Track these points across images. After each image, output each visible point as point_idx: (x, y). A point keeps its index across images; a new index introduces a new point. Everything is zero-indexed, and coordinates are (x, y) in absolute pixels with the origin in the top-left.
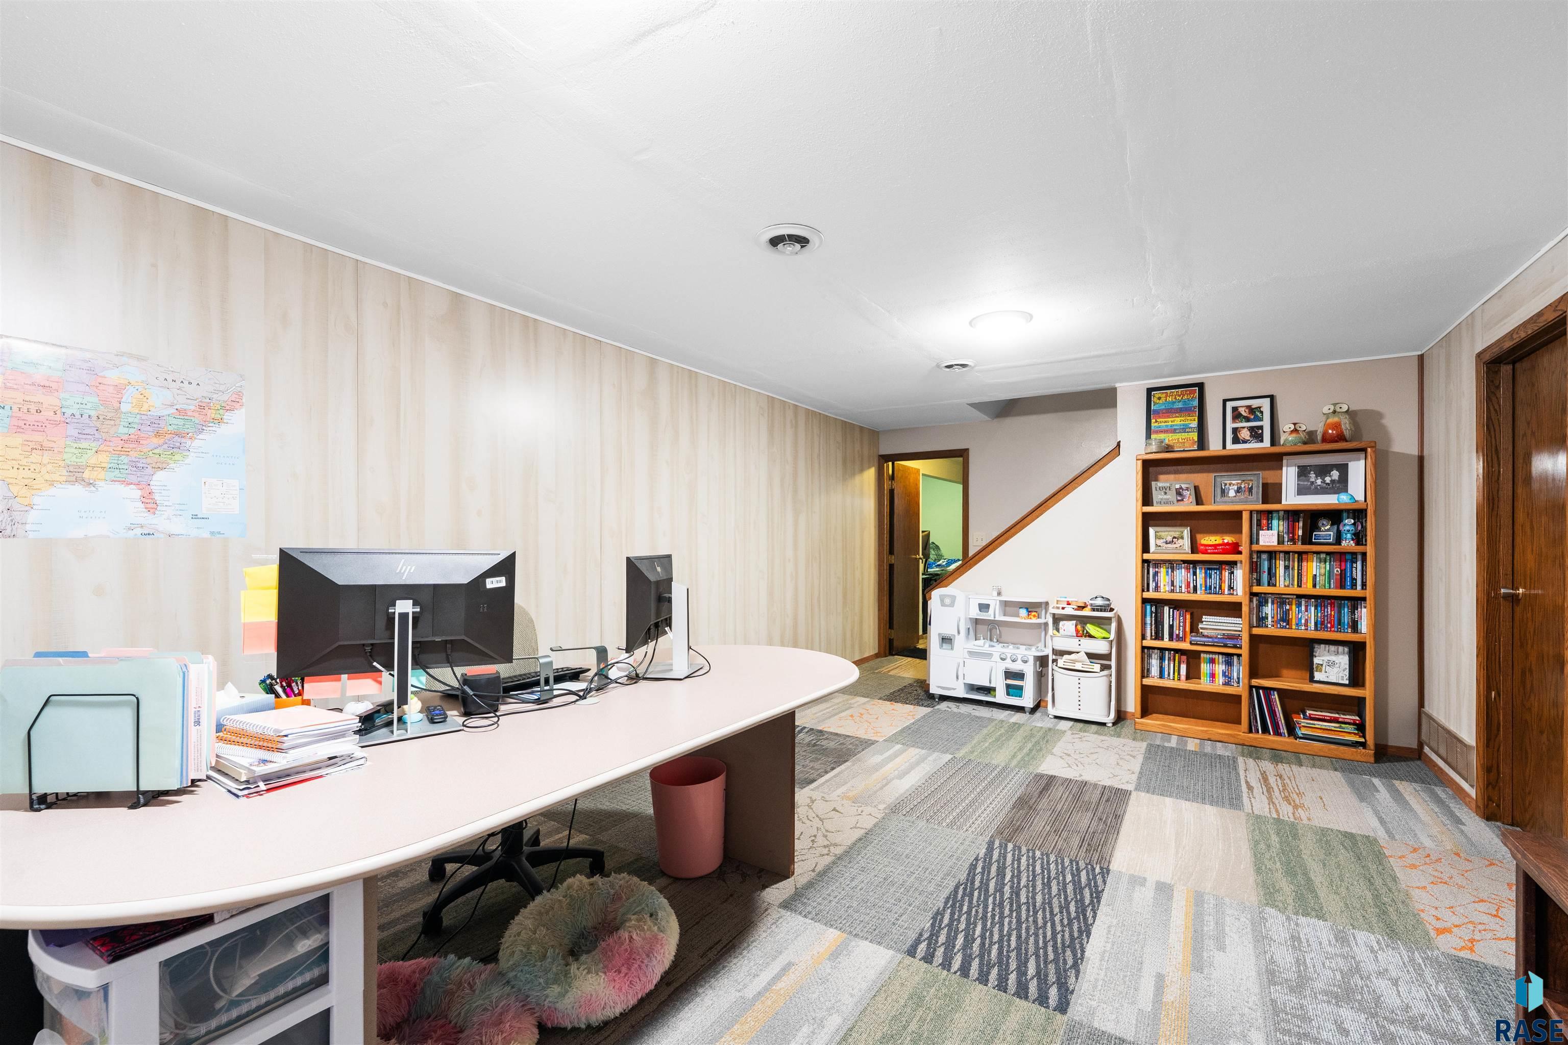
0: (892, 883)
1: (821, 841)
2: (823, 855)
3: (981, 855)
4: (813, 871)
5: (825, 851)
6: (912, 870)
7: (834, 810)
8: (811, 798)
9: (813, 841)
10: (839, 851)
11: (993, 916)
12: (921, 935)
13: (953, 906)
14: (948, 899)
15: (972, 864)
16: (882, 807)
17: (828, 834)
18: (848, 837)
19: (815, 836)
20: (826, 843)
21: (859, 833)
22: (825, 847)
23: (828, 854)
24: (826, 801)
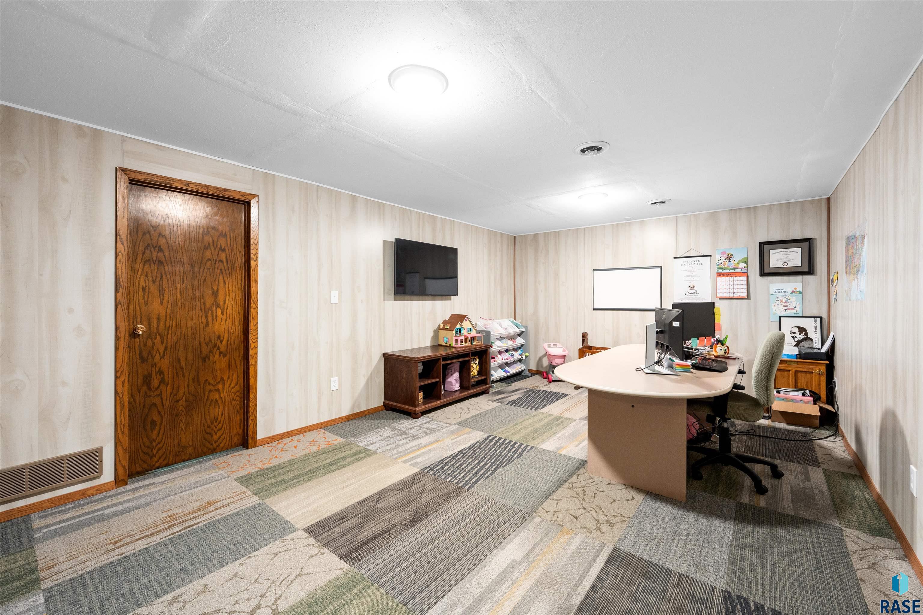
0: (536, 469)
1: (579, 491)
2: (575, 483)
3: (483, 480)
4: (578, 475)
5: (575, 485)
6: (525, 474)
7: (577, 518)
8: (601, 533)
9: (585, 492)
10: (567, 485)
11: (495, 457)
12: (528, 451)
13: (511, 459)
14: (512, 462)
15: (491, 475)
16: (538, 520)
17: (576, 496)
18: (562, 492)
19: (584, 495)
20: (576, 490)
21: (554, 496)
22: (576, 487)
23: (573, 483)
24: (585, 528)
